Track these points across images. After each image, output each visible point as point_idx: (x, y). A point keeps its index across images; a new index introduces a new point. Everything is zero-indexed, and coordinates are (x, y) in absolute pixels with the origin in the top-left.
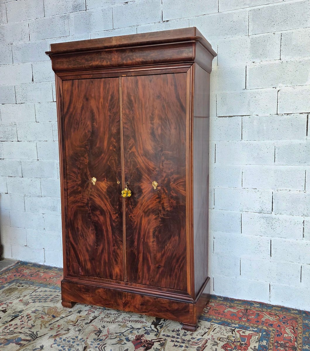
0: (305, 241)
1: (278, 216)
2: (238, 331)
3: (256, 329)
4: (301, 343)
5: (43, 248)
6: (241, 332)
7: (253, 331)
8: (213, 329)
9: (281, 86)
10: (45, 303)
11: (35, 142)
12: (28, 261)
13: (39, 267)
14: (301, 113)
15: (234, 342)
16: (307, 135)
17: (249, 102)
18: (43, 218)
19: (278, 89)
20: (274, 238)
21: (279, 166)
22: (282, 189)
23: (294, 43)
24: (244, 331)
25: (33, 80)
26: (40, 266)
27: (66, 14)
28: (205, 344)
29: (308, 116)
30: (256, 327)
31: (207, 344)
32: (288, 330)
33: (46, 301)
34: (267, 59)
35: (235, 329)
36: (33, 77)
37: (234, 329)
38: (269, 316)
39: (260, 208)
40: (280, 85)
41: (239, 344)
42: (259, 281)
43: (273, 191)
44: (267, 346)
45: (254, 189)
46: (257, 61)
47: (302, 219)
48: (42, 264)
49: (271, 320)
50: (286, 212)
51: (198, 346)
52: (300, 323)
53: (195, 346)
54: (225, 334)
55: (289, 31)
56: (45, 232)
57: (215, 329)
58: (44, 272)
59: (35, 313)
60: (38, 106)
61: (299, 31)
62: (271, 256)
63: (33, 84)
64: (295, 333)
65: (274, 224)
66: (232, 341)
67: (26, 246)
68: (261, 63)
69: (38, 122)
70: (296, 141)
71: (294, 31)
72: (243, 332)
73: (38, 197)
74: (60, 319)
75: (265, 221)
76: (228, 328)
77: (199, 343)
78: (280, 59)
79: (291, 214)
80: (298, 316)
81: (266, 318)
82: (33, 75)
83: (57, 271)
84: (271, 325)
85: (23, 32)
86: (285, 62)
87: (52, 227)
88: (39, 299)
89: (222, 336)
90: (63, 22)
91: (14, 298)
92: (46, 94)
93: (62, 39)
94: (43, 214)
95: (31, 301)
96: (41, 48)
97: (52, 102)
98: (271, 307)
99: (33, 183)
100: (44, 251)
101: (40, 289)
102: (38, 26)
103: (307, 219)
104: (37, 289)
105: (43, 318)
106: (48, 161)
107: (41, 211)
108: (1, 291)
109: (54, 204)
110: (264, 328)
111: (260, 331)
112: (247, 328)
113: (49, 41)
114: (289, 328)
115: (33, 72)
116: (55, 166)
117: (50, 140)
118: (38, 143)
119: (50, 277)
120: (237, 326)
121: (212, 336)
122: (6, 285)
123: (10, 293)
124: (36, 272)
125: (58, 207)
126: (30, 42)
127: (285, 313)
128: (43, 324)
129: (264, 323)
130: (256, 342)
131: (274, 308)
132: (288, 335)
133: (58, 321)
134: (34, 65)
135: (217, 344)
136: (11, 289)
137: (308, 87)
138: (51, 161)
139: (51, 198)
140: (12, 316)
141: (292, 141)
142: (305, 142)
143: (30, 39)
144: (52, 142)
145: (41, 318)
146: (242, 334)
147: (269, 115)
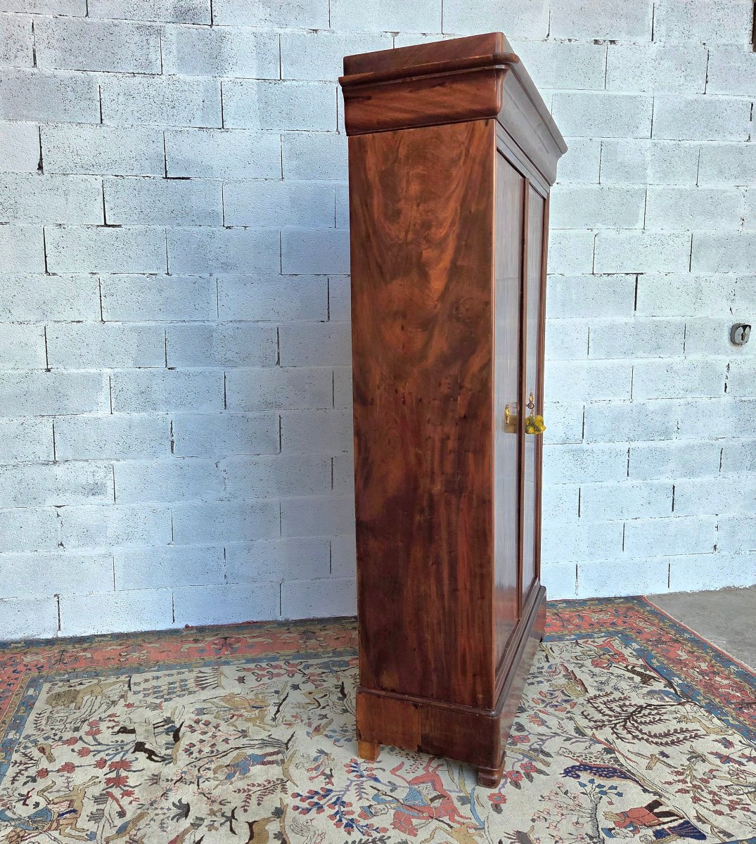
0: (630, 482)
1: (592, 445)
2: (586, 642)
3: (603, 634)
4: (675, 634)
5: (55, 596)
6: (589, 642)
7: (602, 637)
9: (599, 228)
11: (43, 324)
13: (53, 645)
14: (627, 274)
15: (599, 656)
16: (635, 309)
18: (58, 516)
19: (595, 232)
20: (586, 484)
21: (596, 361)
22: (597, 399)
23: (619, 160)
24: (592, 640)
25: (40, 167)
26: (50, 642)
27: (154, 24)
28: (568, 670)
29: (636, 278)
30: (600, 631)
31: (570, 670)
32: (641, 624)
34: (580, 180)
35: (577, 641)
36: (41, 159)
37: (574, 641)
38: (597, 615)
39: (564, 436)
40: (599, 225)
41: (607, 656)
42: (560, 563)
43: (584, 403)
44: (642, 648)
45: (555, 403)
47: (625, 446)
48: (50, 637)
49: (605, 618)
50: (603, 437)
51: (561, 675)
52: (644, 612)
54: (574, 650)
55: (613, 140)
56: (61, 553)
57: (551, 649)
58: (85, 650)
59: (204, 714)
60: (53, 234)
61: (626, 142)
62: (579, 516)
63: (43, 178)
64: (652, 624)
65: (585, 460)
66: (595, 657)
68: (571, 187)
69: (54, 274)
70: (621, 319)
71: (619, 140)
72: (594, 642)
74: (277, 707)
75: (571, 457)
76: (567, 642)
77: (558, 671)
78: (600, 183)
79: (610, 441)
80: (630, 605)
81: (595, 618)
82: (41, 155)
83: (113, 640)
84: (613, 624)
85: (11, 42)
86: (606, 188)
87: (88, 536)
88: (169, 693)
89: (574, 655)
90: (145, 39)
91: (104, 707)
92: (82, 206)
93: (138, 78)
94: (58, 507)
95: (158, 701)
96: (73, 90)
97: (102, 226)
98: (583, 602)
99: (27, 431)
100: (58, 601)
101: (136, 678)
102: (64, 33)
103: (633, 445)
104: (130, 680)
105: (241, 716)
106: (82, 371)
107: (53, 500)
108: (40, 705)
109: (96, 478)
110: (611, 629)
111: (610, 635)
112: (590, 636)
113: (99, 78)
114: (640, 621)
115: (41, 147)
116: (105, 382)
117: (91, 318)
118: (51, 326)
119: (120, 655)
120: (573, 637)
121: (560, 658)
122: (31, 692)
123: (72, 702)
124: (61, 654)
125: (110, 484)
126: (36, 70)
127: (610, 606)
128: (257, 724)
129: (601, 624)
130: (625, 647)
131: (589, 603)
132: (649, 629)
133: (278, 711)
134: (45, 130)
135: (582, 666)
136: (59, 694)
137: (639, 232)
138: (93, 371)
139: (86, 463)
140: (162, 732)
141: (614, 318)
142: (632, 320)
143: (35, 64)
144: (99, 324)
145: (233, 716)
146: (595, 644)
147: (580, 275)
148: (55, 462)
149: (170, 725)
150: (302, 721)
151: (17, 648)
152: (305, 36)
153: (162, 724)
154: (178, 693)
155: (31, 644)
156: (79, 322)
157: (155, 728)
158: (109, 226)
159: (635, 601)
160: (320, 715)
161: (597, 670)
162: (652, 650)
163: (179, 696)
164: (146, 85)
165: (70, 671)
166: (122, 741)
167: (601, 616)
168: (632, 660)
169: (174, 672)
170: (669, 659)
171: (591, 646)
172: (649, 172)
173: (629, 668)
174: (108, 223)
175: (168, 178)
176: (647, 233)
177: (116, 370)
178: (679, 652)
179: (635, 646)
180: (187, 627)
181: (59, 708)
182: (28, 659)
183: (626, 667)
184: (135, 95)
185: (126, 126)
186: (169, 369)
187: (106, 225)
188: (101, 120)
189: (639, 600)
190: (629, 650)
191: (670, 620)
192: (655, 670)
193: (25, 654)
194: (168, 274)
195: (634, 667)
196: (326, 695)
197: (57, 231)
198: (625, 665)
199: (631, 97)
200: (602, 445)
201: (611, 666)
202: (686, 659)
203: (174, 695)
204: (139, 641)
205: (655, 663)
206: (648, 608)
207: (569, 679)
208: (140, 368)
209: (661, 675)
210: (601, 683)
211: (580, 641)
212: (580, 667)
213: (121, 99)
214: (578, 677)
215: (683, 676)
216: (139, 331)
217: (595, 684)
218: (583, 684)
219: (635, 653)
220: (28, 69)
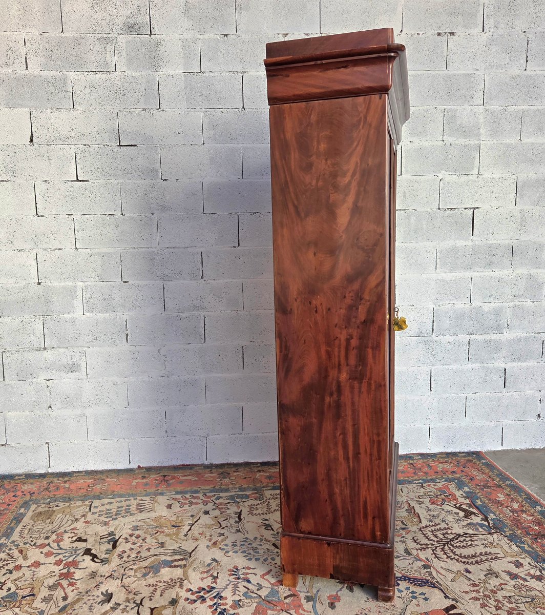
0: (470, 366)
1: (440, 337)
2: (429, 485)
3: (444, 480)
4: (500, 481)
5: (46, 443)
6: (432, 486)
7: (443, 482)
8: (400, 491)
9: (443, 174)
10: (135, 516)
11: (35, 251)
12: (7, 474)
13: (44, 478)
14: (466, 208)
15: (437, 496)
16: (473, 235)
17: (405, 192)
18: (48, 387)
19: (440, 177)
20: (436, 367)
21: (443, 274)
22: (444, 303)
23: (458, 123)
25: (31, 141)
26: (43, 476)
27: (109, 36)
28: (410, 506)
29: (473, 212)
30: (442, 477)
31: (412, 506)
32: (475, 473)
33: (134, 514)
34: (428, 139)
35: (422, 485)
36: (32, 135)
37: (421, 484)
38: (443, 465)
39: (417, 330)
40: (443, 172)
41: (443, 496)
42: (416, 426)
43: (434, 306)
44: (472, 491)
45: (411, 306)
46: (415, 139)
47: (467, 338)
48: (43, 472)
49: (448, 468)
50: (448, 331)
51: (404, 509)
52: (479, 464)
53: (401, 510)
54: (418, 491)
55: (453, 107)
56: (50, 413)
58: (65, 482)
59: (138, 530)
60: (41, 187)
61: (464, 109)
62: (431, 390)
63: (33, 148)
64: (483, 473)
65: (435, 349)
66: (434, 496)
67: (3, 445)
68: (421, 144)
69: (42, 216)
70: (461, 243)
71: (459, 107)
72: (435, 485)
73: (37, 350)
74: (190, 527)
75: (424, 346)
76: (414, 485)
77: (403, 506)
78: (443, 140)
79: (454, 334)
80: (470, 458)
81: (440, 467)
82: (32, 132)
83: (86, 476)
84: (453, 472)
85: (10, 53)
86: (448, 144)
87: (68, 401)
88: (116, 515)
89: (417, 495)
90: (103, 47)
91: (70, 522)
92: (61, 167)
93: (99, 75)
94: (47, 380)
95: (107, 520)
96: (53, 85)
97: (75, 181)
98: (434, 455)
99: (25, 326)
100: (49, 447)
101: (97, 503)
102: (47, 45)
103: (472, 337)
104: (91, 504)
105: (163, 532)
106: (63, 284)
107: (44, 376)
108: (26, 520)
109: (73, 360)
110: (450, 476)
111: (449, 480)
112: (433, 481)
113: (72, 75)
114: (474, 471)
115: (32, 126)
116: (79, 292)
117: (69, 247)
118: (41, 253)
119: (89, 486)
120: (420, 481)
121: (407, 496)
122: (22, 510)
123: (48, 518)
124: (48, 484)
125: (83, 364)
126: (27, 72)
127: (454, 458)
128: (173, 538)
129: (444, 472)
130: (458, 490)
131: (438, 456)
132: (480, 476)
133: (190, 529)
134: (35, 114)
135: (422, 503)
136: (40, 513)
137: (474, 177)
138: (70, 284)
139: (66, 350)
140: (105, 542)
141: (456, 242)
142: (470, 243)
143: (27, 67)
144: (74, 251)
145: (157, 532)
146: (436, 487)
147: (429, 210)
148: (45, 349)
149: (112, 537)
150: (206, 537)
151: (19, 479)
152: (218, 39)
153: (107, 536)
154: (123, 515)
155: (29, 476)
156: (60, 249)
157: (101, 539)
158: (80, 181)
159: (474, 456)
160: (219, 533)
161: (432, 507)
162: (478, 493)
163: (123, 517)
164: (104, 80)
165: (52, 496)
166: (77, 547)
167: (445, 466)
168: (461, 500)
169: (123, 499)
170: (490, 500)
171: (431, 489)
172: (482, 131)
173: (458, 506)
174: (79, 179)
175: (121, 146)
176: (481, 177)
177: (86, 283)
178: (499, 495)
179: (466, 489)
180: (139, 467)
181: (39, 522)
182: (26, 487)
183: (455, 505)
184: (97, 87)
185: (91, 109)
186: (124, 282)
187: (78, 180)
188: (73, 105)
189: (477, 454)
190: (461, 492)
191: (498, 470)
192: (477, 508)
193: (24, 483)
194: (122, 214)
195: (461, 505)
196: (227, 519)
197: (44, 185)
198: (454, 503)
199: (467, 75)
200: (448, 338)
201: (443, 504)
202: (503, 500)
203: (120, 516)
204: (104, 477)
205: (479, 502)
206: (483, 461)
207: (409, 513)
208: (103, 282)
209: (481, 512)
210: (433, 516)
211: (425, 485)
212: (420, 504)
213: (87, 90)
214: (416, 511)
215: (497, 513)
216: (102, 256)
217: (428, 517)
218: (419, 517)
219: (464, 495)
220: (22, 71)
